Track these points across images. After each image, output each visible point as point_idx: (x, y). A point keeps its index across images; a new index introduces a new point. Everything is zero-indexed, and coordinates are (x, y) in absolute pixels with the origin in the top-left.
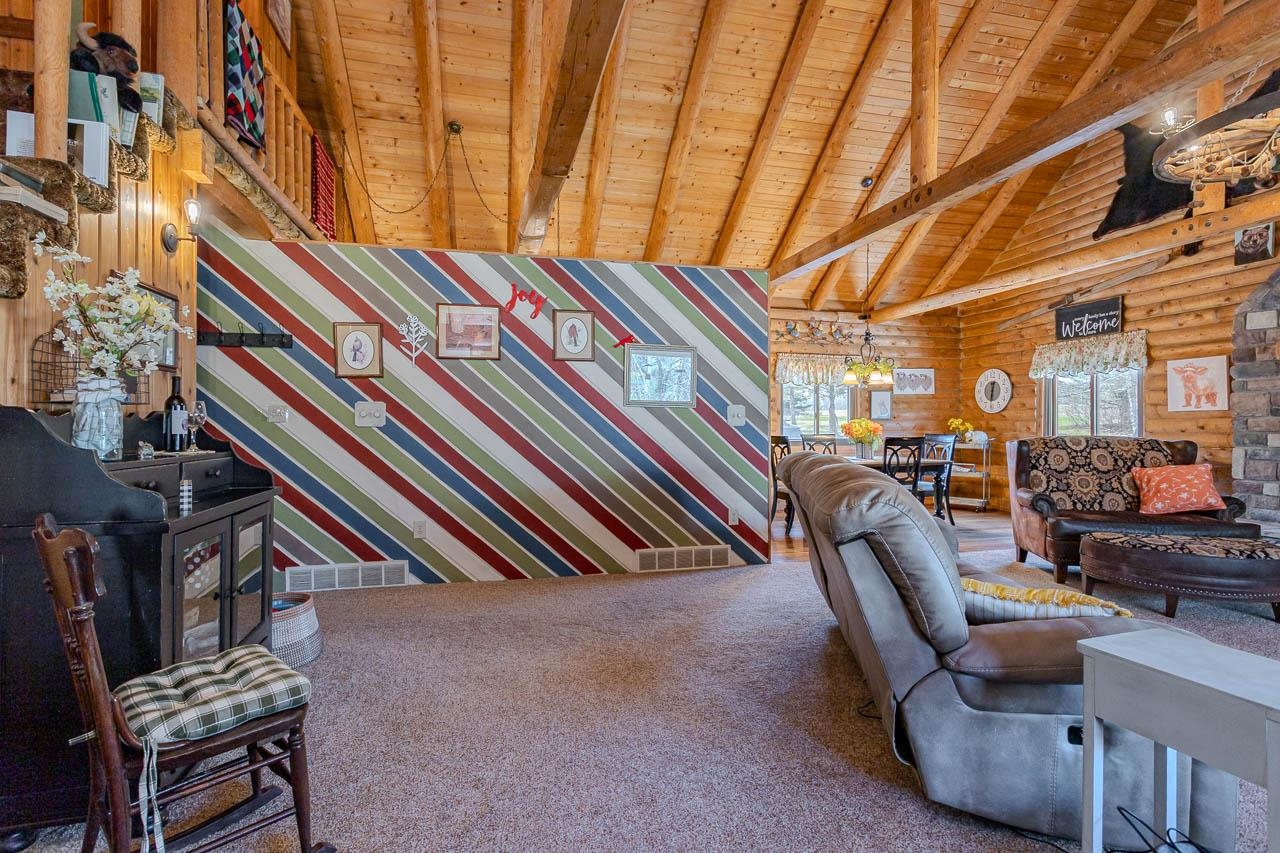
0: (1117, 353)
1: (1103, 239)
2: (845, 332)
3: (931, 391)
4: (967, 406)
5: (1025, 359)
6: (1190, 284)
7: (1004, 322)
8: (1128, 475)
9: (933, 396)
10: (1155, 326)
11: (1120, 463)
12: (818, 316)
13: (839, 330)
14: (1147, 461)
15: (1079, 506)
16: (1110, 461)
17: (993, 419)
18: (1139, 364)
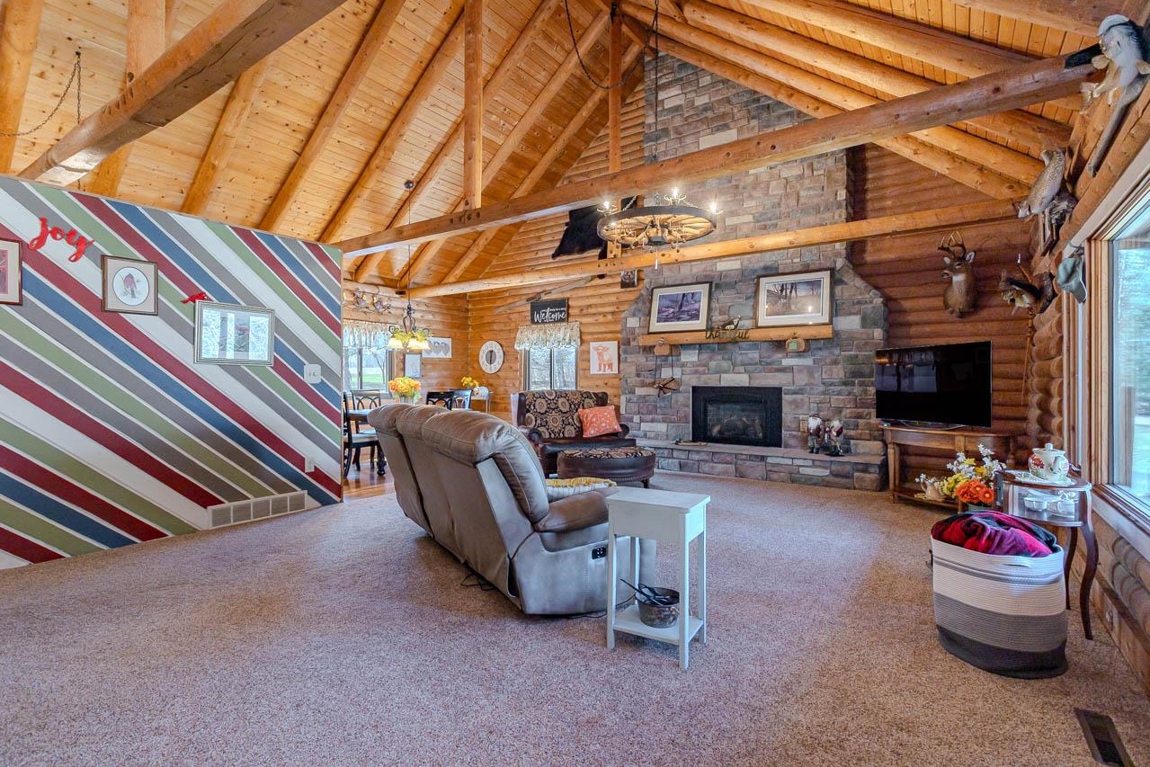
0: (565, 336)
1: (558, 259)
2: (385, 303)
3: (449, 355)
4: (474, 368)
5: (512, 335)
6: (601, 296)
7: (499, 307)
8: (577, 414)
9: (450, 360)
10: (585, 320)
11: (573, 406)
12: (362, 288)
13: (380, 302)
14: (585, 406)
15: (553, 436)
16: (568, 406)
17: (492, 378)
18: (576, 343)
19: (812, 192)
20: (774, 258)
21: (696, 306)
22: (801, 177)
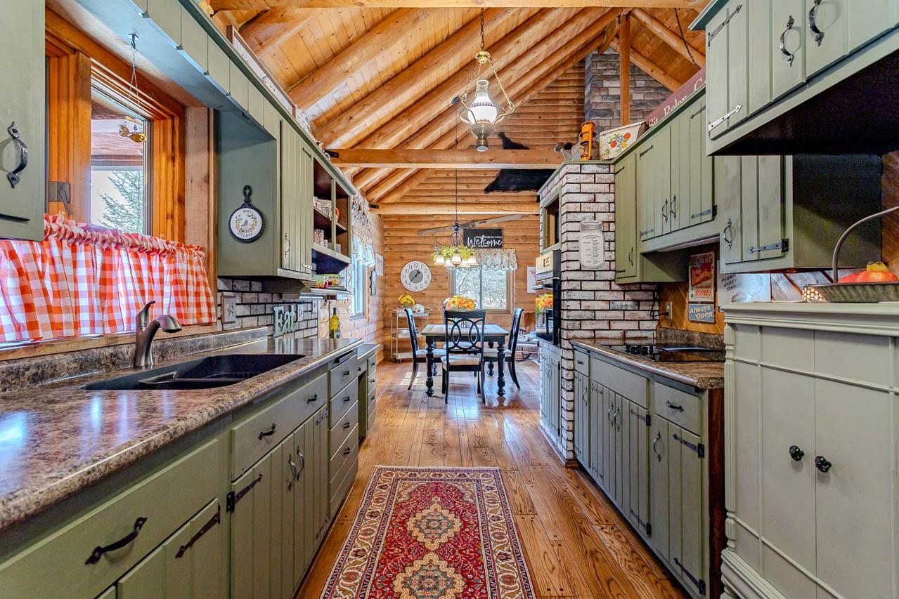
0: (502, 260)
3: (382, 273)
9: (383, 277)
10: (520, 248)
17: (416, 297)
18: (514, 267)
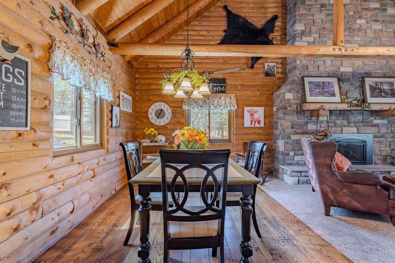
0: (225, 102)
3: (131, 111)
9: (132, 114)
17: (160, 129)
18: (234, 107)
19: (387, 39)
20: (370, 69)
21: (332, 89)
22: (381, 30)
